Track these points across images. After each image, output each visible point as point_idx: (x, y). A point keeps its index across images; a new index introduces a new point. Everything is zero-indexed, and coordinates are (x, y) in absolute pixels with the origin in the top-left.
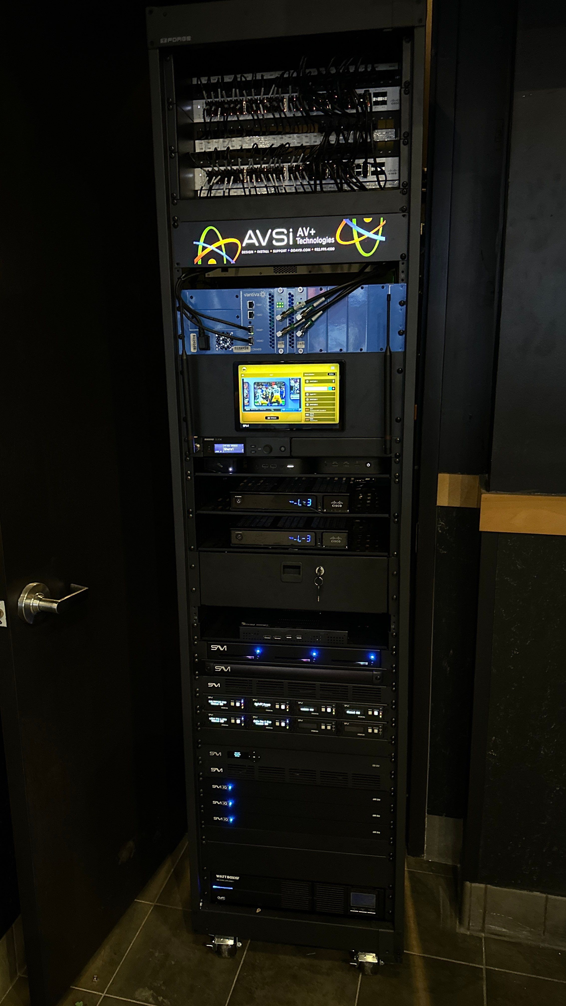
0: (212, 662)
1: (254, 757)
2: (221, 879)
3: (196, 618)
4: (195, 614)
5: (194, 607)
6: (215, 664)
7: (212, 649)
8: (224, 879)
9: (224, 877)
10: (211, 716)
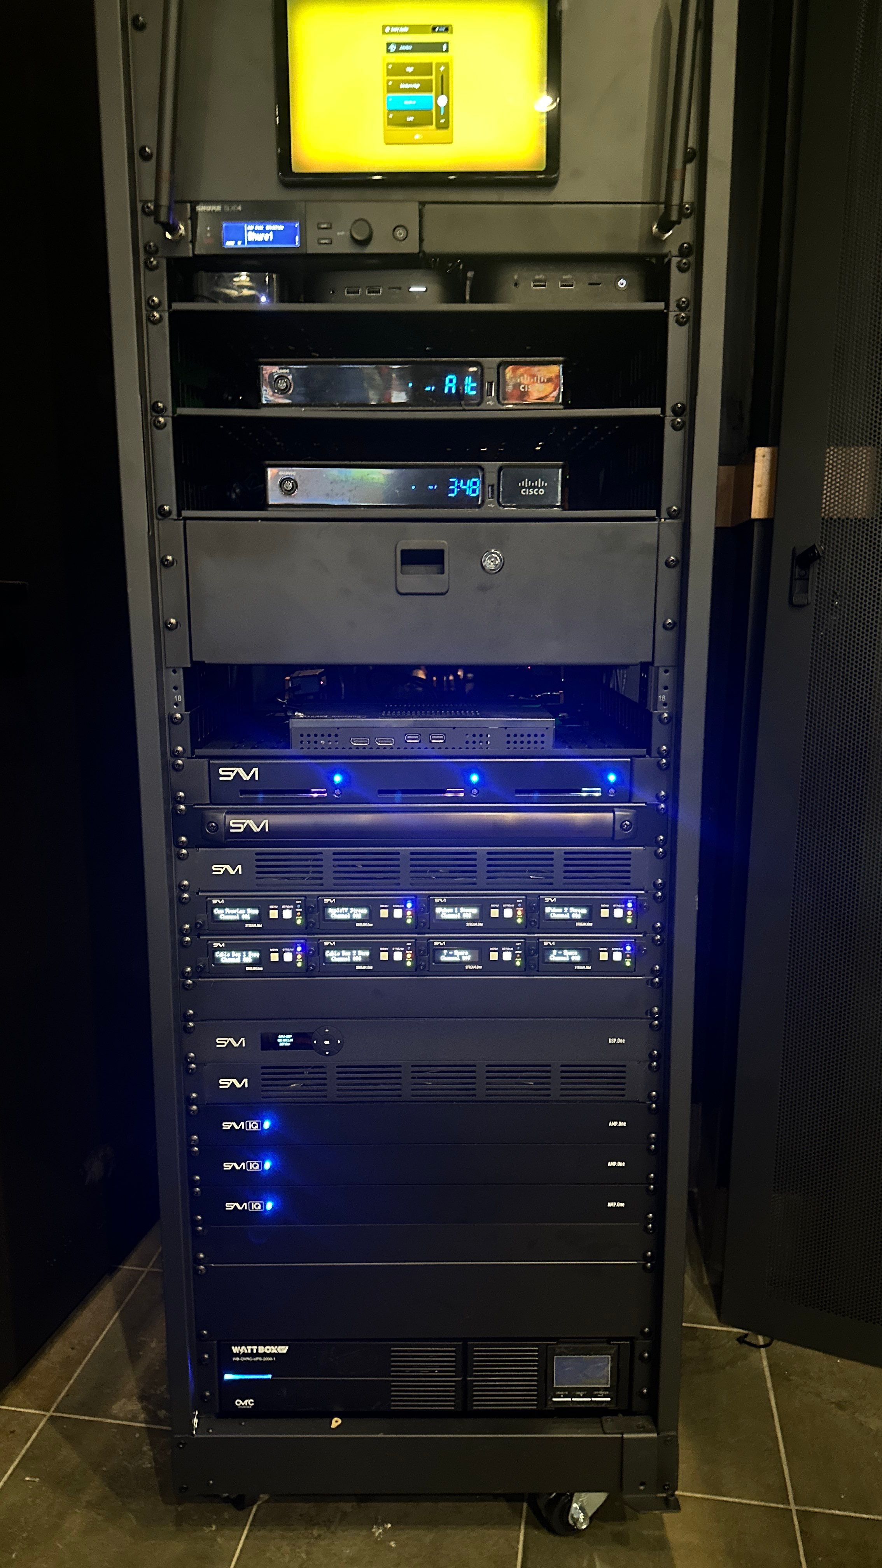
0: (221, 811)
1: (327, 1042)
2: (245, 1355)
3: (180, 698)
4: (175, 688)
5: (174, 672)
6: (228, 817)
7: (221, 778)
8: (252, 1355)
9: (252, 1350)
10: (219, 949)
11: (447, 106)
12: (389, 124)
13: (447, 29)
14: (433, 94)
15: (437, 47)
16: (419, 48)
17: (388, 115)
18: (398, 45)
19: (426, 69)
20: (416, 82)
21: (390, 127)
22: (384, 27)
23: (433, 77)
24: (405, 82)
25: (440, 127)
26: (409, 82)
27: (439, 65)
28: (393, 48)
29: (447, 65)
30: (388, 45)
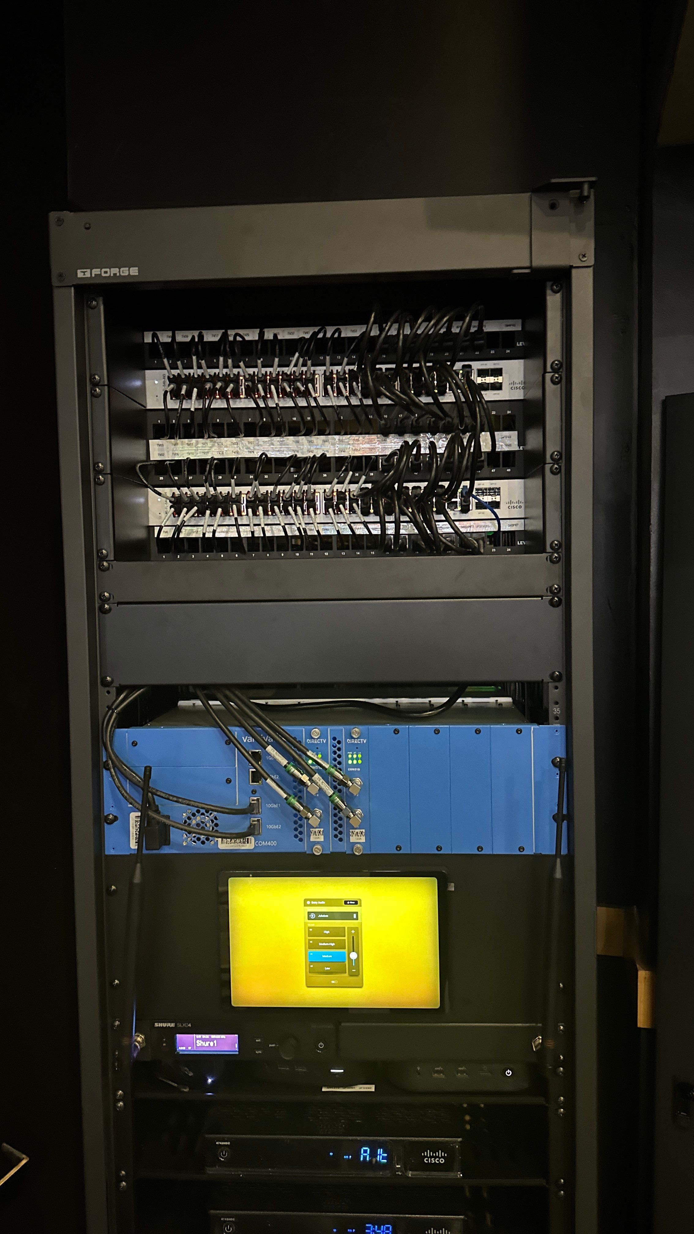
11: (357, 959)
12: (310, 972)
13: (356, 903)
14: (346, 951)
15: (348, 916)
16: (332, 916)
17: (310, 965)
18: (317, 913)
19: (339, 932)
20: (332, 941)
21: (311, 975)
22: (306, 900)
23: (346, 938)
24: (322, 941)
25: (351, 975)
26: (326, 941)
27: (350, 929)
28: (313, 916)
29: (356, 929)
30: (309, 913)
